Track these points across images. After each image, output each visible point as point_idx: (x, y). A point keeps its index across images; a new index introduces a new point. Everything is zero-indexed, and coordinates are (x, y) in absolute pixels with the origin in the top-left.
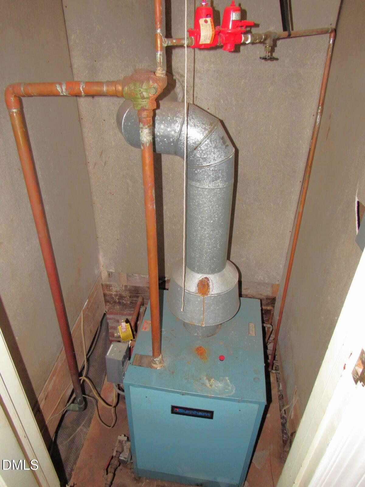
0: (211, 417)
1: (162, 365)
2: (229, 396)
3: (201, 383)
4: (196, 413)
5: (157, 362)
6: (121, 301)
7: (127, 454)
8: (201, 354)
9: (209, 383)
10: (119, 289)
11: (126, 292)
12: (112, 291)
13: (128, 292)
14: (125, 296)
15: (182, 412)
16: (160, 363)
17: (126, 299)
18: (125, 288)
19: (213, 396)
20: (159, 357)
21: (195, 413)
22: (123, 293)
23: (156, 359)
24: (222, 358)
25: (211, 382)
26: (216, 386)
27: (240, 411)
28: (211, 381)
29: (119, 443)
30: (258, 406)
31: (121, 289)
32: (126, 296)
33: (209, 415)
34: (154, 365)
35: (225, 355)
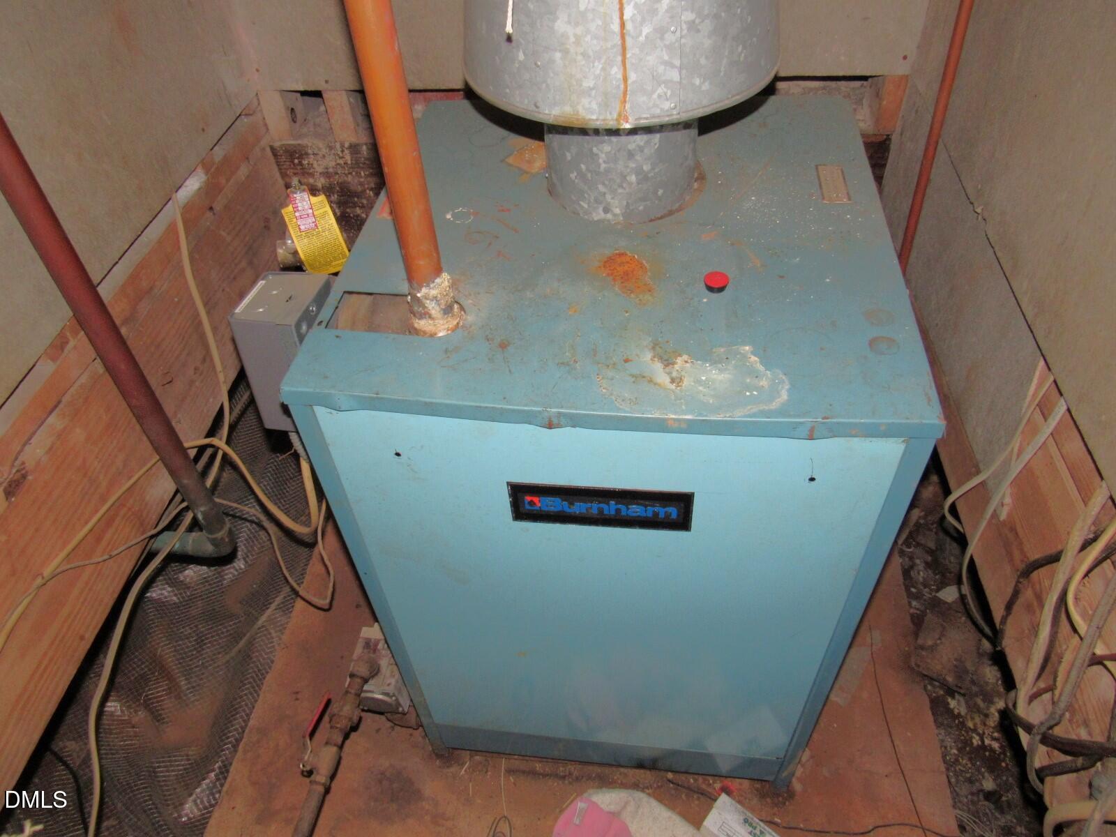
0: (683, 523)
1: (455, 323)
2: (763, 413)
3: (633, 376)
4: (618, 511)
5: (432, 306)
6: (348, 210)
7: (393, 681)
8: (626, 277)
9: (669, 373)
10: (334, 163)
11: (358, 175)
12: (312, 175)
13: (367, 173)
14: (360, 189)
15: (559, 509)
16: (448, 310)
17: (365, 202)
18: (351, 153)
19: (689, 417)
20: (438, 280)
21: (611, 508)
22: (350, 178)
23: (424, 290)
24: (716, 285)
25: (677, 367)
26: (699, 382)
27: (812, 479)
28: (674, 364)
29: (364, 648)
30: (902, 447)
31: (341, 162)
32: (364, 191)
33: (673, 512)
34: (421, 324)
35: (731, 273)
